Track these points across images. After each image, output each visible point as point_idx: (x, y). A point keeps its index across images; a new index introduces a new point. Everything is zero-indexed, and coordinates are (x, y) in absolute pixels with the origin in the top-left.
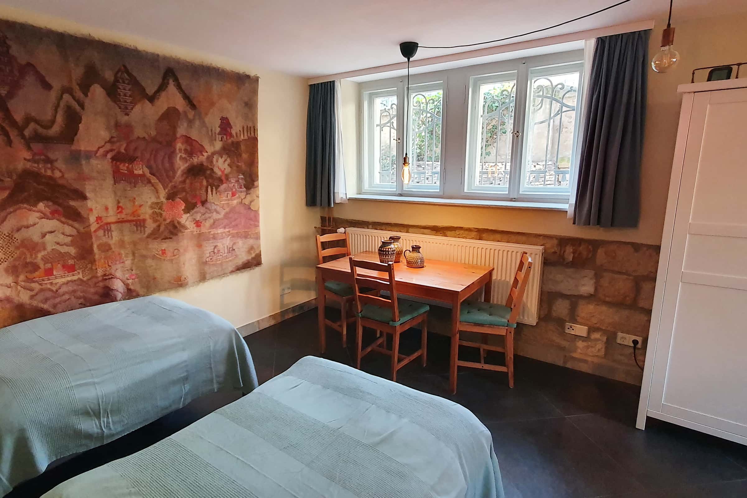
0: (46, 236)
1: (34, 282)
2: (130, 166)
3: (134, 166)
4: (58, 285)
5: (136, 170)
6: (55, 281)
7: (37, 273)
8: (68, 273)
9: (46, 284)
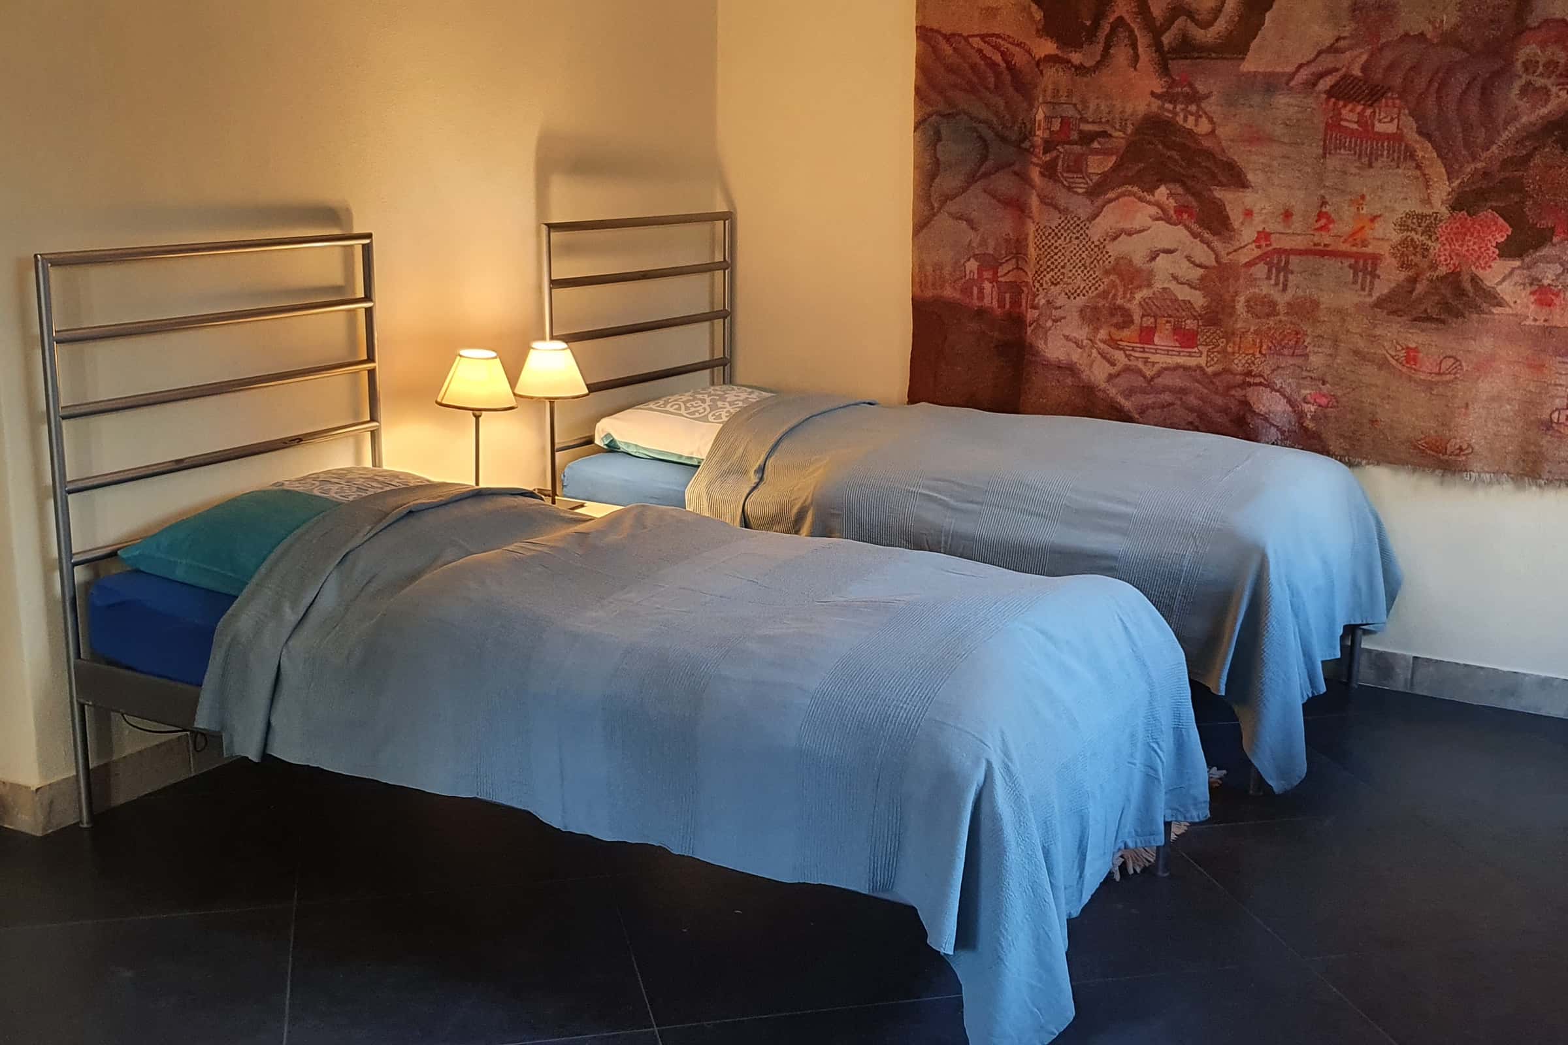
0: (1158, 259)
1: (1118, 348)
2: (1369, 112)
3: (1377, 111)
4: (1157, 367)
5: (1380, 121)
6: (1153, 358)
7: (1126, 333)
8: (1181, 347)
9: (1137, 358)
